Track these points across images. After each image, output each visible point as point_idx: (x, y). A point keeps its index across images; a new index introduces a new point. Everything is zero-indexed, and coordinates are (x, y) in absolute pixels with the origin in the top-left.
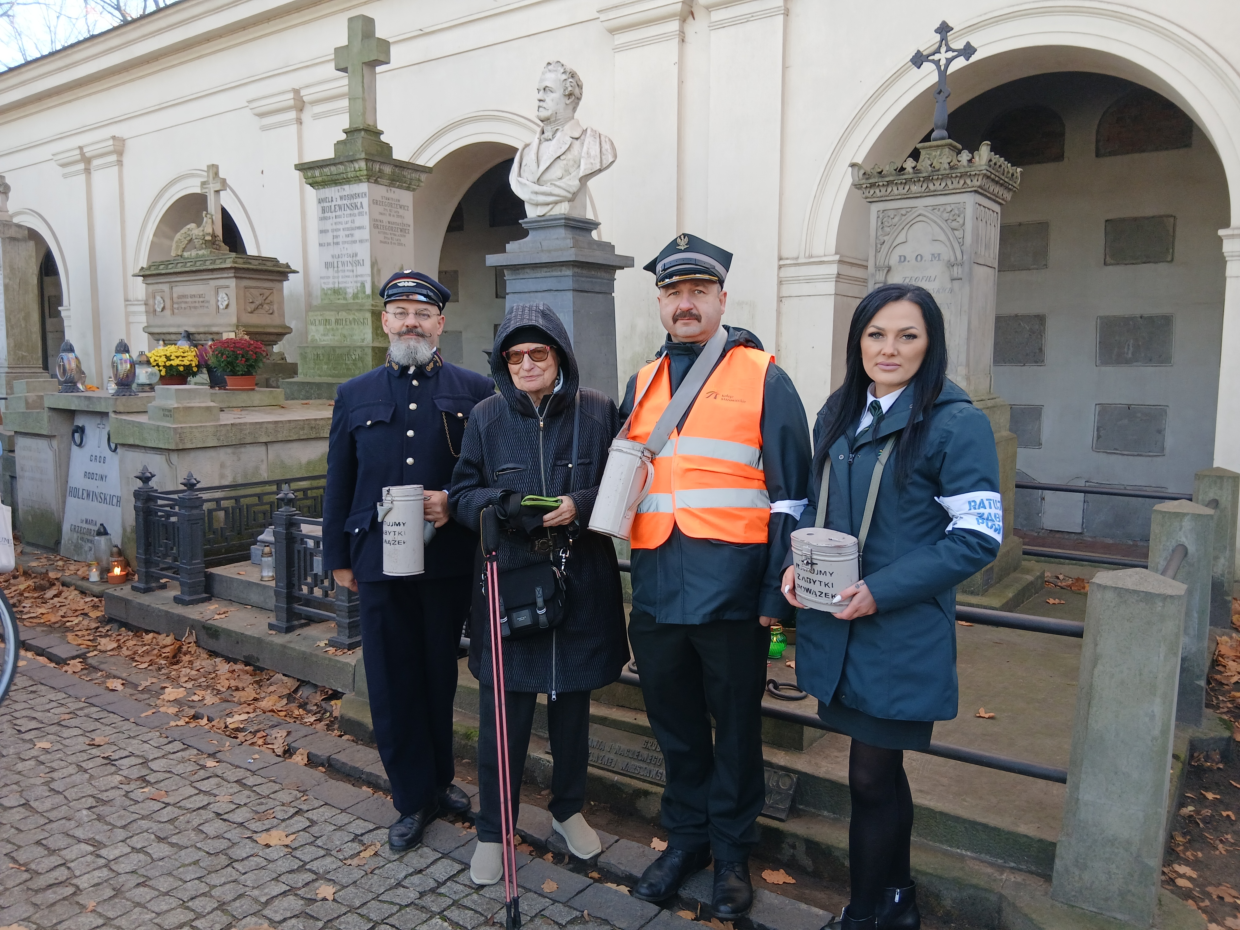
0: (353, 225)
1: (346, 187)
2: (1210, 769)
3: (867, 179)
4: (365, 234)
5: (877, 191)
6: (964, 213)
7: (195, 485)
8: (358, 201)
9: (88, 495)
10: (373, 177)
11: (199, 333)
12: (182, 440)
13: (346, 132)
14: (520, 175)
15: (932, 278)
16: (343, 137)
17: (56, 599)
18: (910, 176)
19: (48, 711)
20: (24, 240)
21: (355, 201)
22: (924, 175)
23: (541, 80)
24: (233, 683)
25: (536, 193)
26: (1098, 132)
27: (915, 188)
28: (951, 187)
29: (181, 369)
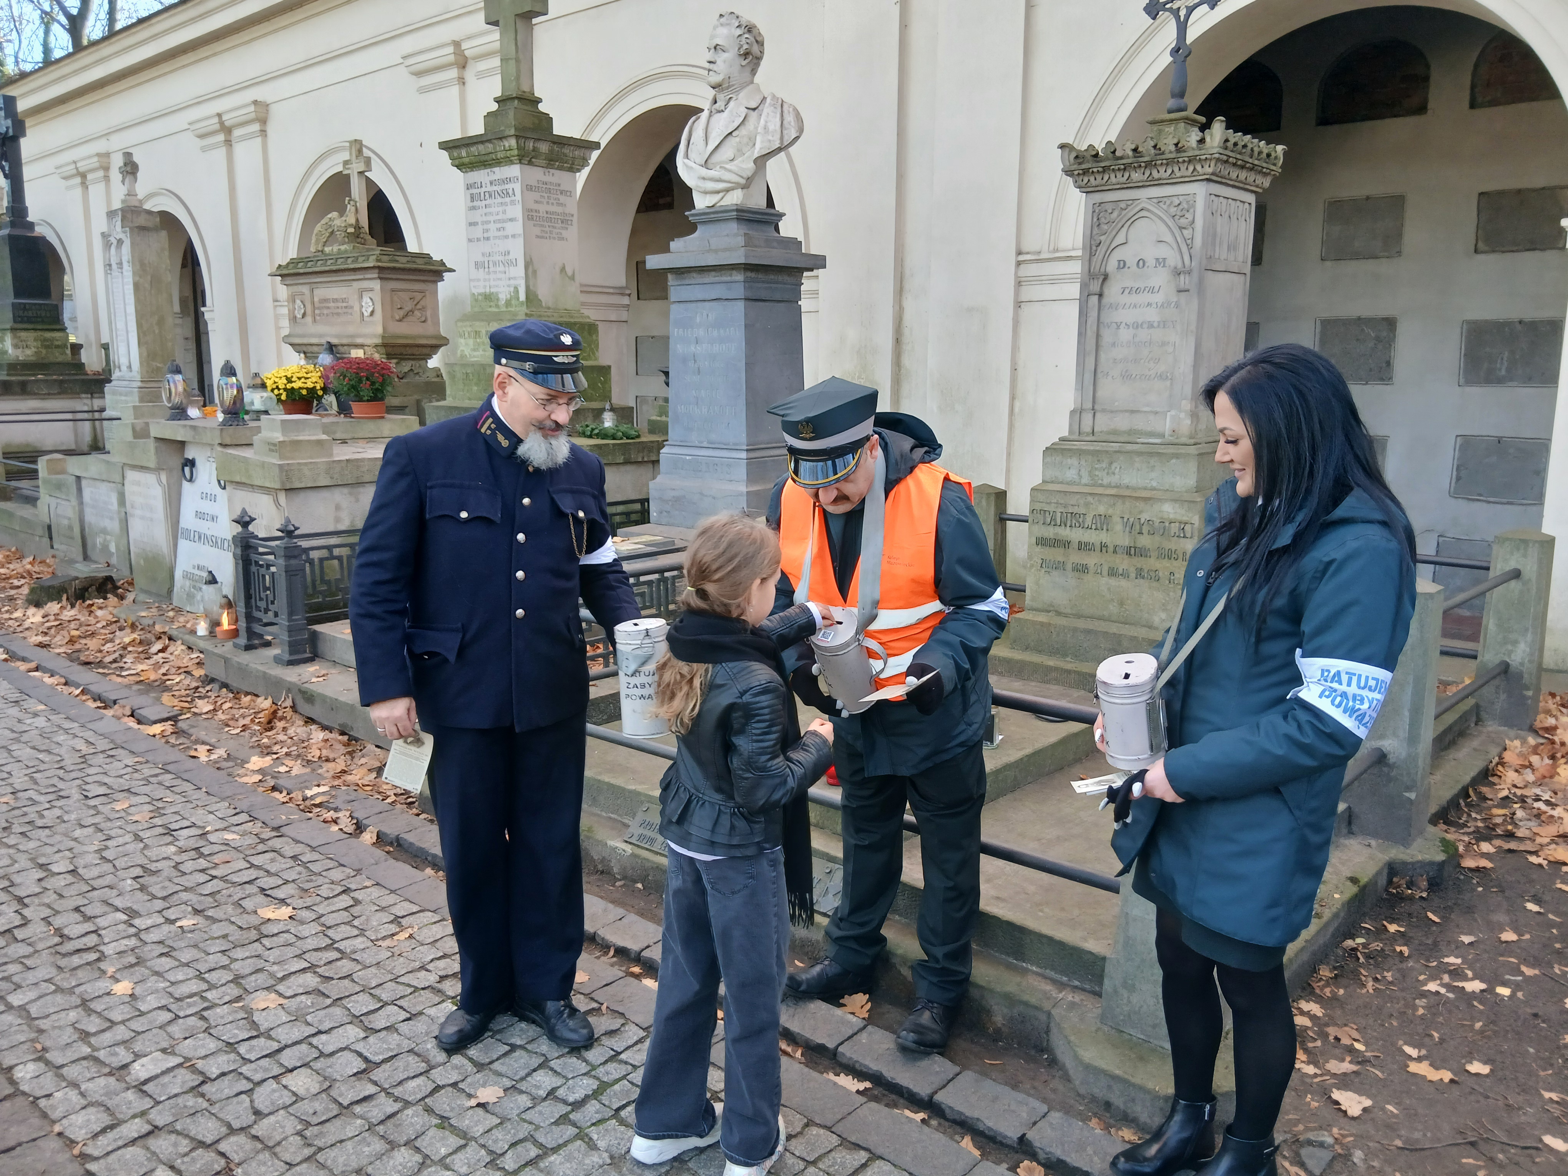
0: (505, 217)
1: (496, 169)
2: (1411, 898)
3: (1080, 164)
4: (517, 227)
5: (1092, 179)
6: (1194, 206)
7: (293, 532)
8: (510, 186)
9: (200, 538)
10: (526, 158)
11: (343, 345)
12: (288, 478)
13: (497, 100)
14: (687, 156)
15: (1156, 290)
16: (495, 107)
17: (161, 655)
18: (1129, 161)
19: (121, 776)
20: (155, 229)
21: (507, 186)
22: (1146, 159)
23: (713, 37)
24: (325, 753)
25: (704, 179)
26: (1474, 74)
27: (1136, 176)
28: (1178, 175)
29: (304, 392)
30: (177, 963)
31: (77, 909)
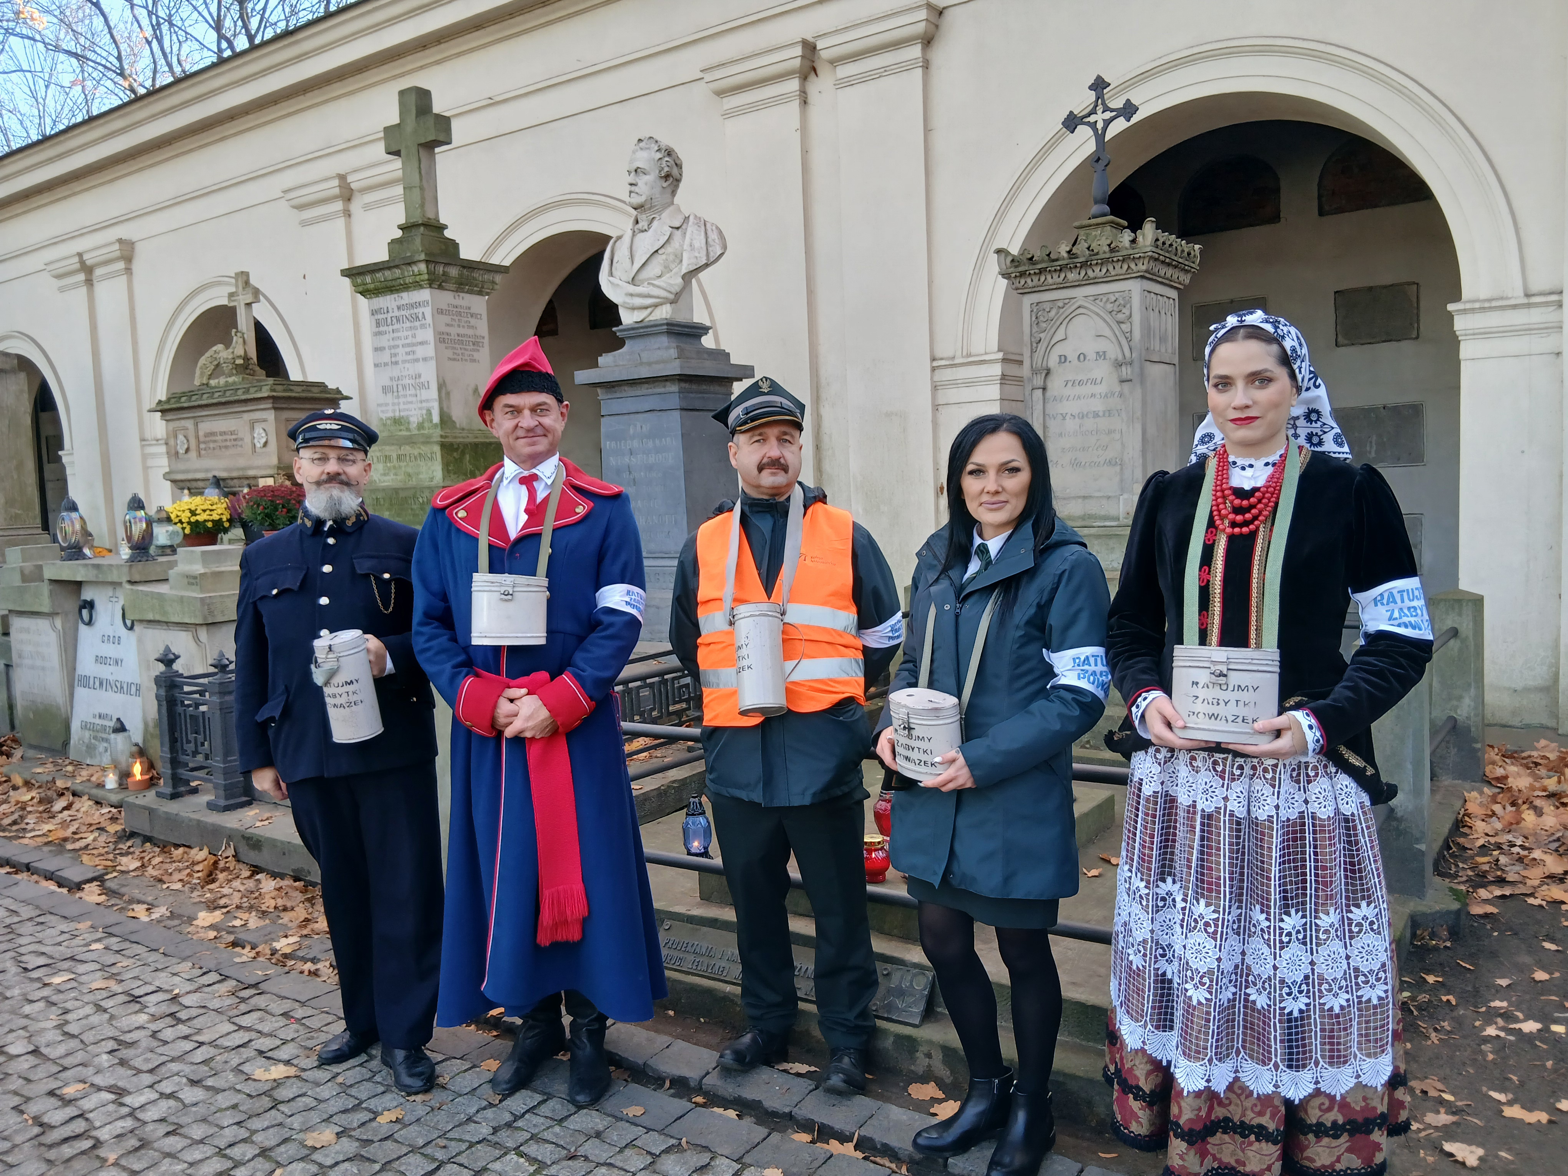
0: (414, 341)
1: (404, 295)
2: (1435, 949)
3: (1016, 267)
4: (429, 350)
5: (1029, 280)
6: (1130, 302)
8: (420, 310)
9: (101, 684)
10: (436, 282)
11: (232, 479)
12: (211, 612)
13: (401, 228)
14: (611, 274)
15: (1098, 381)
16: (399, 234)
17: (66, 813)
18: (1065, 262)
19: (59, 944)
20: (13, 371)
21: (416, 311)
22: (1081, 260)
23: (632, 161)
24: (280, 902)
25: (632, 295)
26: (1320, 186)
27: (1072, 276)
28: (1113, 273)
29: (210, 525)
30: (189, 1141)
31: (52, 1093)
